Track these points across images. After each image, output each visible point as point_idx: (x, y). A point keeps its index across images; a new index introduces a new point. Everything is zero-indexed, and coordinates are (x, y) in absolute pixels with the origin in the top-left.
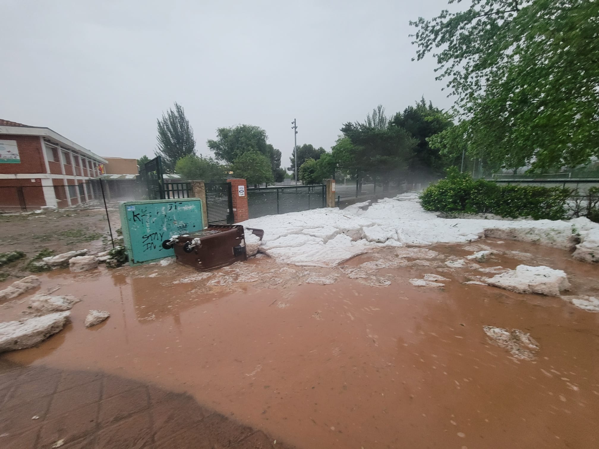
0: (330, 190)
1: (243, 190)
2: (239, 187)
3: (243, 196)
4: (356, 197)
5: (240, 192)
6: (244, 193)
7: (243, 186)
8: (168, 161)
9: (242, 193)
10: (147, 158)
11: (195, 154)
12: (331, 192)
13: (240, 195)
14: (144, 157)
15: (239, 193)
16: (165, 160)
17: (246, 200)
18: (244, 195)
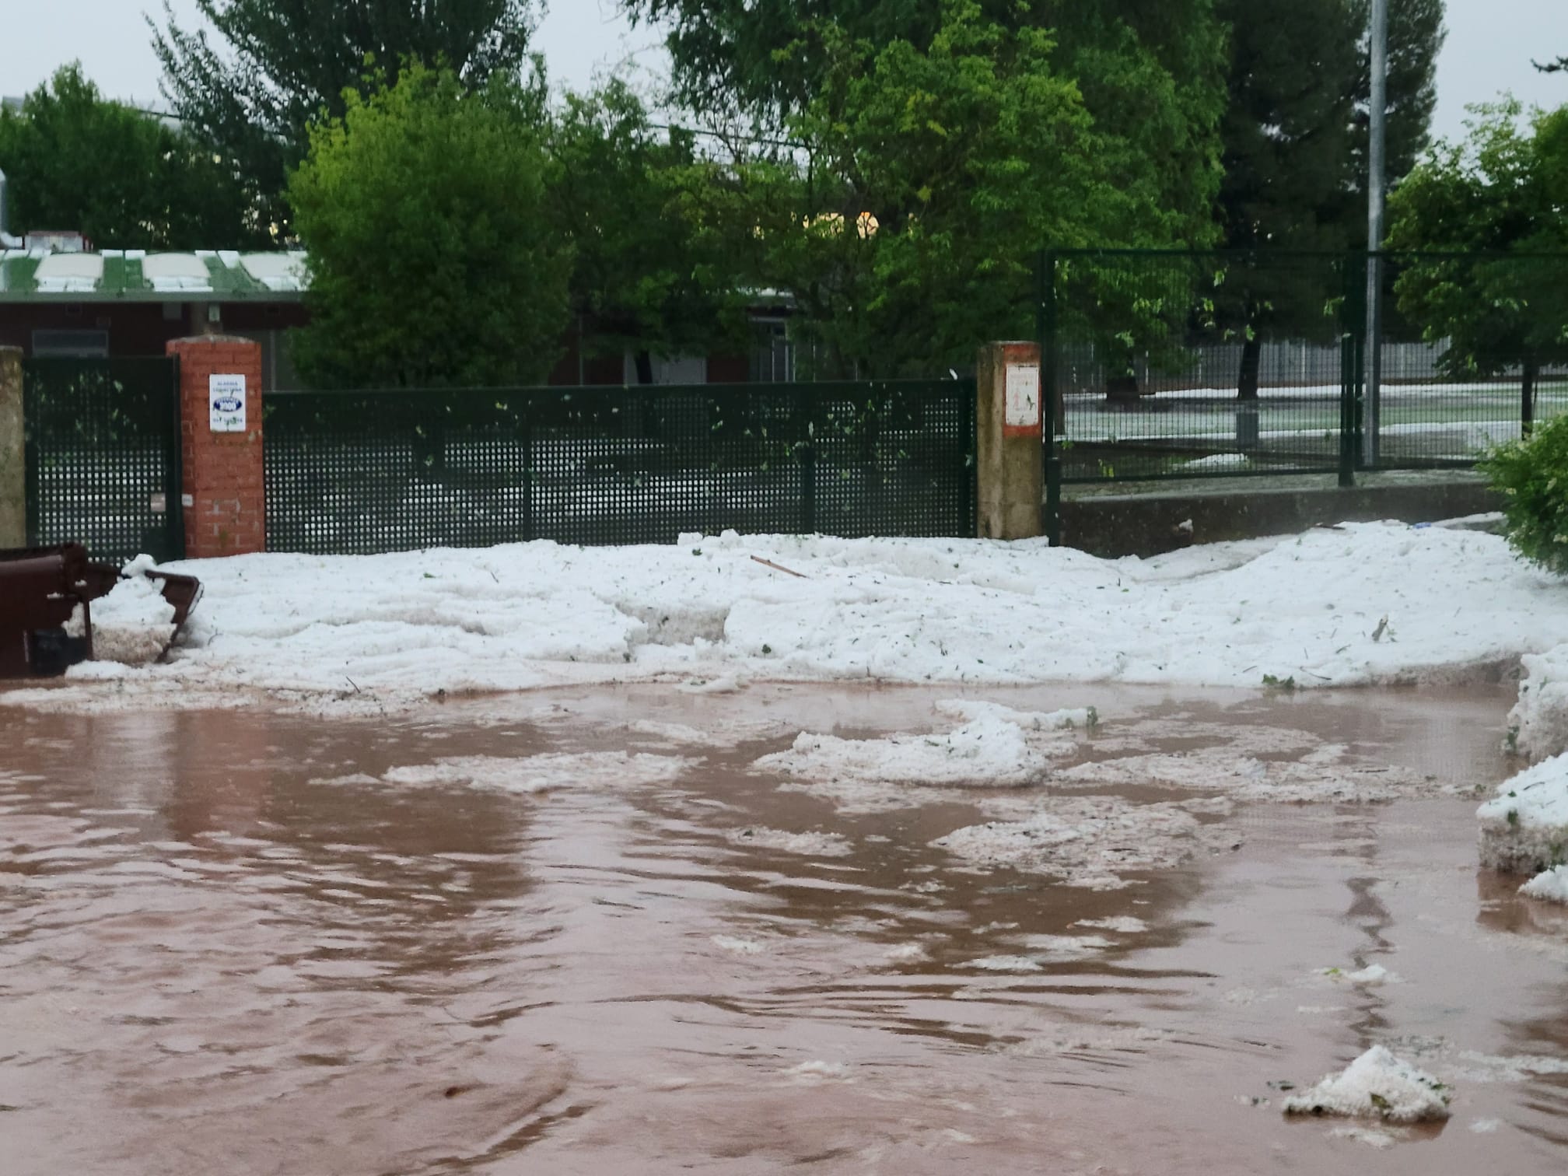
0: (997, 419)
1: (241, 396)
2: (215, 380)
3: (233, 428)
4: (1345, 479)
5: (217, 406)
6: (242, 414)
7: (240, 380)
8: (270, 112)
9: (229, 416)
10: (89, 91)
11: (517, 41)
12: (998, 431)
13: (218, 422)
14: (60, 84)
15: (214, 414)
16: (238, 108)
17: (250, 455)
18: (241, 426)
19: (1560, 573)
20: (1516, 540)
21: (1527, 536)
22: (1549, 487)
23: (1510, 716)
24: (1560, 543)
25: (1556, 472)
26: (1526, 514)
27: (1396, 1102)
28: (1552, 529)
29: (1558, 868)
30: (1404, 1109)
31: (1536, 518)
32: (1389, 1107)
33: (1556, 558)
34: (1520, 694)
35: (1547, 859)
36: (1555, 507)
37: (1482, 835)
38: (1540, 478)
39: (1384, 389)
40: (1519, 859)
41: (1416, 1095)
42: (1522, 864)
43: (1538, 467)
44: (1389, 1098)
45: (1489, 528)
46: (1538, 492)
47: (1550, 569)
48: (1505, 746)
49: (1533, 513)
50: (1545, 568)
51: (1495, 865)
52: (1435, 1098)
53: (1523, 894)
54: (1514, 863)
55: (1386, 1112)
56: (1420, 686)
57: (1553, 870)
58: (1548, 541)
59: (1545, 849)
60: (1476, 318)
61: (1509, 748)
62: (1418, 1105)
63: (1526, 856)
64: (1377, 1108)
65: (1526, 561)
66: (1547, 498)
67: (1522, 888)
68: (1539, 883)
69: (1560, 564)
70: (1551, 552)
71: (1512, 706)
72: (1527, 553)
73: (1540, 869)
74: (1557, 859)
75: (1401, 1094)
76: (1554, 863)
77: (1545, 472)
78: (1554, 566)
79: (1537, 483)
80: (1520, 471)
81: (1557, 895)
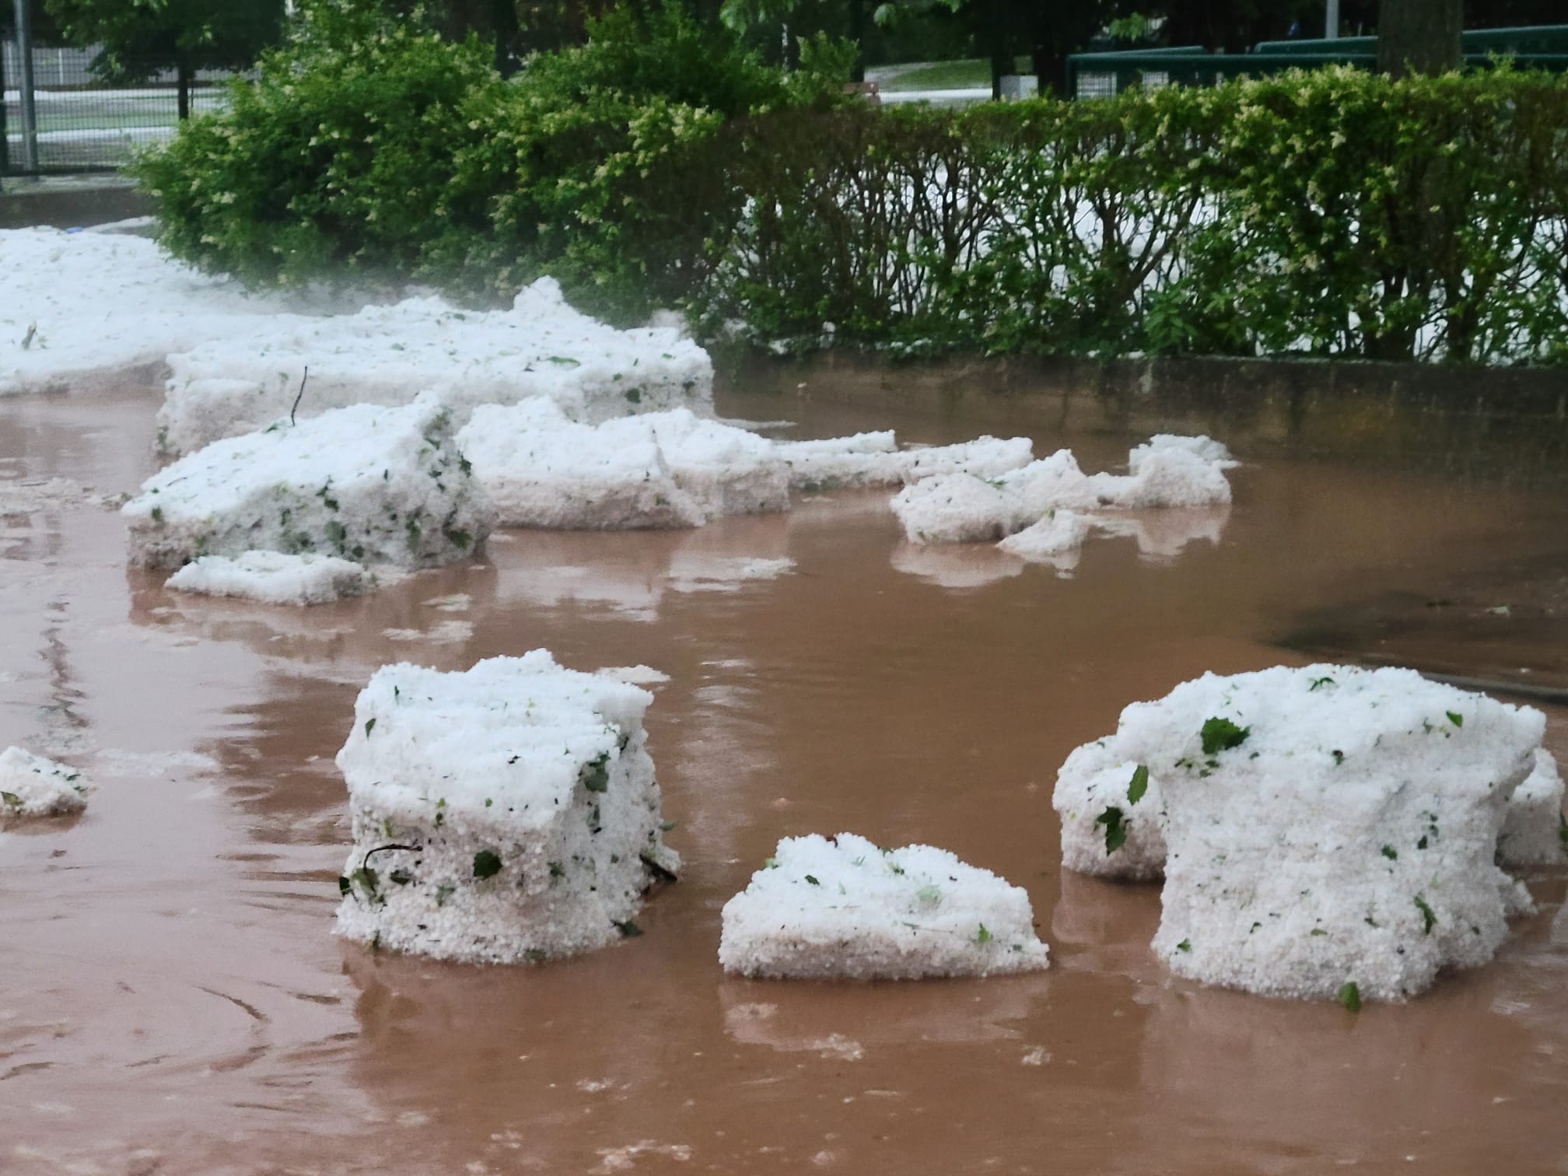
19: (211, 274)
20: (165, 243)
21: (175, 237)
22: (194, 188)
23: (159, 415)
24: (207, 244)
25: (199, 172)
26: (173, 216)
27: (27, 798)
28: (199, 231)
29: (202, 559)
30: (36, 803)
31: (183, 219)
32: (21, 803)
33: (205, 259)
34: (167, 394)
35: (192, 552)
36: (200, 209)
37: (129, 533)
38: (186, 178)
39: (39, 95)
40: (165, 554)
41: (47, 788)
42: (168, 558)
43: (182, 168)
44: (21, 795)
45: (141, 232)
46: (183, 193)
47: (200, 270)
48: (156, 447)
49: (179, 215)
50: (196, 269)
51: (142, 562)
52: (68, 788)
53: (171, 588)
54: (161, 558)
55: (17, 808)
56: (74, 392)
57: (196, 562)
58: (196, 242)
59: (190, 542)
60: (126, 20)
61: (160, 447)
62: (48, 798)
63: (172, 551)
64: (9, 806)
65: (177, 262)
66: (193, 199)
67: (169, 582)
68: (184, 576)
69: (210, 265)
70: (201, 252)
71: (161, 405)
72: (176, 256)
73: (186, 562)
74: (201, 551)
75: (33, 790)
76: (198, 555)
77: (188, 173)
78: (205, 268)
79: (181, 183)
80: (164, 172)
81: (202, 587)
